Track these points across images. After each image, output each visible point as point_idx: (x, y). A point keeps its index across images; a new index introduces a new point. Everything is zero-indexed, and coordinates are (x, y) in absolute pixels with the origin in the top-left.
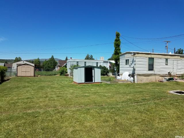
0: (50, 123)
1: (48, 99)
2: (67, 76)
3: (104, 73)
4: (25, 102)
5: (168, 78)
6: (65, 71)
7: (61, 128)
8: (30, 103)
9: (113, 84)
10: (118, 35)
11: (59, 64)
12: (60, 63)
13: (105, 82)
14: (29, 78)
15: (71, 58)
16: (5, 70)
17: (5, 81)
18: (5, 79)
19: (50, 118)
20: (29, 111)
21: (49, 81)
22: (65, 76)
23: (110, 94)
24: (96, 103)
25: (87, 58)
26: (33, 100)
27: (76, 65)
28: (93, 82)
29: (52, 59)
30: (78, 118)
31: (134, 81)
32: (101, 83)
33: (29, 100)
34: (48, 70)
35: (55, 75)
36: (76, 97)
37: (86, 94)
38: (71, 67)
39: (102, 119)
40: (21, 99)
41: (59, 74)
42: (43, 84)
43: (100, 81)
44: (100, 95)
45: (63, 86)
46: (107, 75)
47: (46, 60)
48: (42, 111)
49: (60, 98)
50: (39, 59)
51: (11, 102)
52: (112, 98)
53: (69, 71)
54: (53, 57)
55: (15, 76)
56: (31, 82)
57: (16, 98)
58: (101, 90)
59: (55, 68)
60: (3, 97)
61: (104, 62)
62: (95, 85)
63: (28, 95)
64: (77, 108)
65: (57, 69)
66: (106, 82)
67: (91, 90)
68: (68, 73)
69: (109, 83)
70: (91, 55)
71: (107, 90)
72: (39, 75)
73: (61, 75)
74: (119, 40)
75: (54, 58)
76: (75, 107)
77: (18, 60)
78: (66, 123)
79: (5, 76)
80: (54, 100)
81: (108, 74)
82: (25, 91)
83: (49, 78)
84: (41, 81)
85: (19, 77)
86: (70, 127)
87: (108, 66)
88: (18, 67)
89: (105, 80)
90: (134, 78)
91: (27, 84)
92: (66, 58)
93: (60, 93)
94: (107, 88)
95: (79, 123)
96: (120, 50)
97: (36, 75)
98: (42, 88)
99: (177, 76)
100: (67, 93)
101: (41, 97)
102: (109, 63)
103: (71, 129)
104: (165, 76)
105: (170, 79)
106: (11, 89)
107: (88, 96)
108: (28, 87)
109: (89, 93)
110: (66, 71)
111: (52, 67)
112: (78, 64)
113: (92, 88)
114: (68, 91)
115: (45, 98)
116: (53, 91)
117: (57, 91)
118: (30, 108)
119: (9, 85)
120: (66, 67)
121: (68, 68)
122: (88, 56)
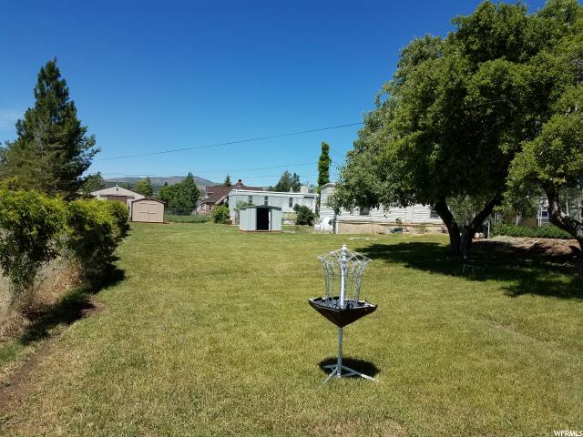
2: (229, 224)
3: (304, 221)
5: (393, 228)
6: (225, 215)
10: (325, 149)
11: (207, 197)
12: (209, 195)
15: (240, 181)
22: (224, 225)
25: (285, 182)
27: (248, 202)
28: (270, 230)
29: (189, 181)
31: (334, 230)
32: (282, 232)
35: (202, 222)
38: (238, 206)
41: (213, 220)
46: (310, 224)
47: (166, 184)
53: (233, 215)
59: (195, 207)
62: (271, 234)
65: (202, 210)
68: (231, 219)
70: (295, 174)
73: (216, 222)
74: (327, 158)
75: (193, 181)
87: (312, 205)
88: (134, 204)
90: (334, 227)
92: (225, 179)
96: (328, 177)
99: (413, 226)
102: (315, 200)
104: (390, 225)
105: (396, 230)
110: (228, 215)
111: (189, 203)
112: (251, 201)
120: (227, 206)
121: (231, 208)
122: (286, 177)
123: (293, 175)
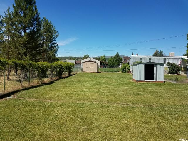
0: (90, 115)
1: (99, 93)
2: (129, 73)
3: (174, 72)
4: (78, 94)
6: (127, 68)
7: (97, 121)
8: (82, 95)
9: (179, 85)
11: (124, 61)
12: (124, 60)
13: (170, 82)
14: (92, 74)
15: (137, 54)
16: (72, 66)
17: (72, 75)
18: (72, 73)
19: (92, 110)
20: (78, 102)
21: (108, 78)
22: (126, 73)
23: (169, 95)
24: (145, 103)
25: (156, 54)
26: (86, 93)
28: (155, 80)
29: (117, 56)
30: (118, 114)
32: (165, 82)
33: (83, 93)
34: (112, 67)
35: (117, 72)
36: (128, 94)
37: (140, 93)
38: (133, 64)
39: (143, 119)
40: (77, 91)
41: (121, 71)
42: (102, 80)
43: (164, 80)
44: (157, 95)
45: (120, 83)
46: (177, 74)
47: (112, 57)
48: (88, 103)
49: (110, 94)
50: (104, 56)
51: (68, 93)
52: (170, 100)
53: (131, 68)
54: (118, 53)
55: (81, 72)
56: (91, 78)
57: (73, 90)
58: (160, 90)
59: (119, 65)
60: (64, 88)
61: (174, 58)
62: (156, 84)
63: (84, 89)
64: (122, 105)
65: (122, 66)
66: (172, 82)
67: (148, 89)
68: (130, 70)
69: (175, 82)
70: (161, 51)
71: (168, 90)
72: (102, 71)
73: (123, 72)
75: (119, 55)
76: (121, 103)
77: (86, 57)
78: (104, 117)
79: (72, 71)
80: (104, 95)
81: (178, 72)
82: (83, 85)
83: (110, 75)
84: (101, 77)
85: (84, 73)
86: (106, 121)
87: (178, 63)
88: (84, 63)
89: (171, 79)
91: (87, 79)
93: (112, 89)
94: (170, 88)
95: (117, 119)
97: (99, 71)
98: (98, 83)
100: (119, 90)
101: (93, 91)
102: (180, 59)
103: (106, 123)
106: (73, 82)
107: (141, 95)
108: (88, 81)
109: (144, 92)
110: (129, 68)
111: (117, 63)
112: (141, 61)
113: (150, 87)
114: (122, 88)
115: (97, 92)
116: (107, 87)
117: (112, 87)
118: (80, 99)
119: (73, 79)
120: (129, 63)
121: (130, 65)
122: (157, 51)
123: (160, 51)
